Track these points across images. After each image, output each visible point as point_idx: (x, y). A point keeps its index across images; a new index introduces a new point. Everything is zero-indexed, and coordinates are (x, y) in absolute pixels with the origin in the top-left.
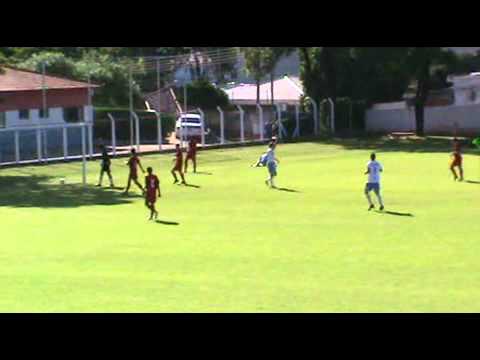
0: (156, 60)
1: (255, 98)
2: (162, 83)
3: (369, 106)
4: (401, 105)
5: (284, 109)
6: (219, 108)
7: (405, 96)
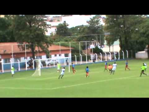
0: (85, 42)
1: (109, 51)
2: (87, 48)
3: (137, 52)
4: (144, 52)
5: (116, 53)
6: (100, 53)
7: (145, 50)
